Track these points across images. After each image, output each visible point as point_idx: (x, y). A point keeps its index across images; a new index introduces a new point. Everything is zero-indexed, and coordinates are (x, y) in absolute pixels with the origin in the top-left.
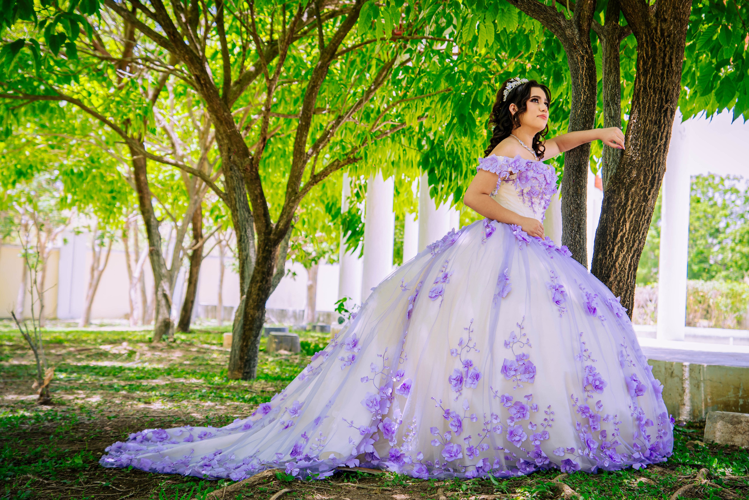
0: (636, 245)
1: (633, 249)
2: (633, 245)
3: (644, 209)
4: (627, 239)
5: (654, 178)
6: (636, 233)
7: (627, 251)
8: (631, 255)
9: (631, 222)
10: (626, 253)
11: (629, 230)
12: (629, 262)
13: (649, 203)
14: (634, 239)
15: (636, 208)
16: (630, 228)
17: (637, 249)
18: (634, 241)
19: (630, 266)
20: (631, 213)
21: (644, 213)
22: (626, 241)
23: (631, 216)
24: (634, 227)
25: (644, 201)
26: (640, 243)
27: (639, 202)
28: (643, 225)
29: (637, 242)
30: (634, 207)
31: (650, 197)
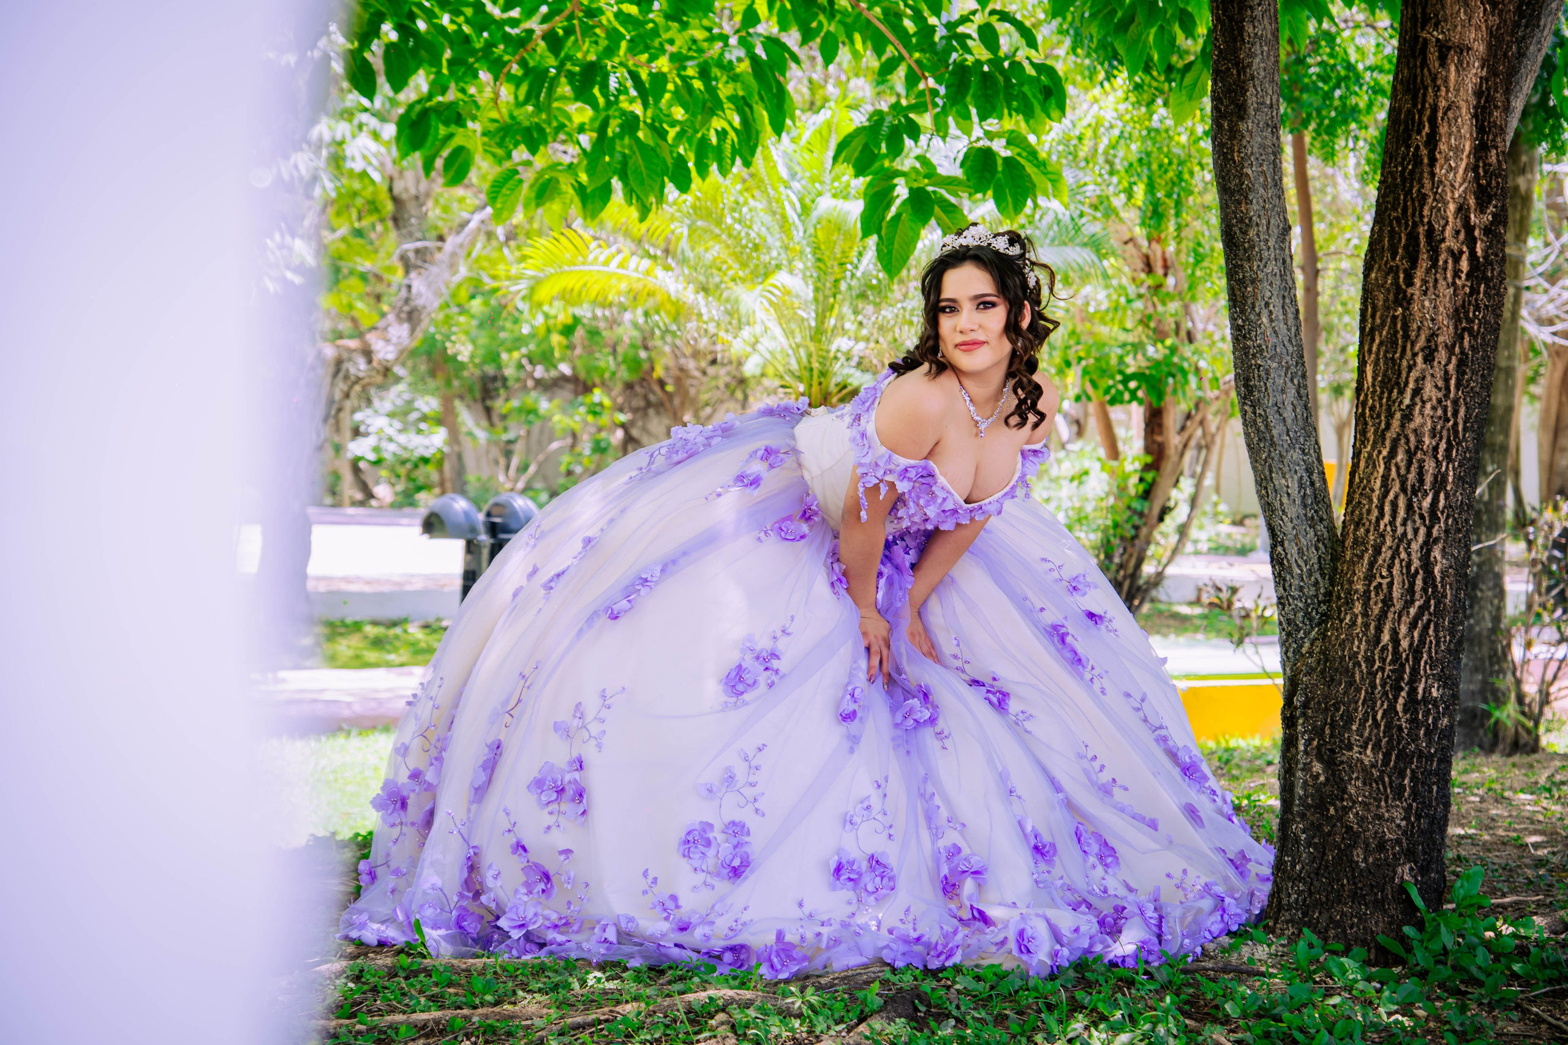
0: (1396, 423)
1: (1388, 435)
2: (1388, 426)
3: (1406, 327)
4: (1372, 408)
5: (1413, 238)
6: (1391, 392)
7: (1375, 443)
8: (1385, 453)
9: (1376, 363)
10: (1373, 448)
11: (1374, 385)
12: (1381, 470)
13: (1415, 307)
14: (1389, 407)
15: (1383, 324)
16: (1374, 378)
17: (1402, 434)
18: (1390, 415)
19: (1385, 478)
20: (1373, 340)
21: (1406, 337)
22: (1371, 416)
23: (1374, 349)
24: (1385, 375)
25: (1398, 302)
26: (1407, 417)
27: (1387, 308)
28: (1410, 368)
29: (1398, 415)
30: (1378, 321)
31: (1415, 290)
